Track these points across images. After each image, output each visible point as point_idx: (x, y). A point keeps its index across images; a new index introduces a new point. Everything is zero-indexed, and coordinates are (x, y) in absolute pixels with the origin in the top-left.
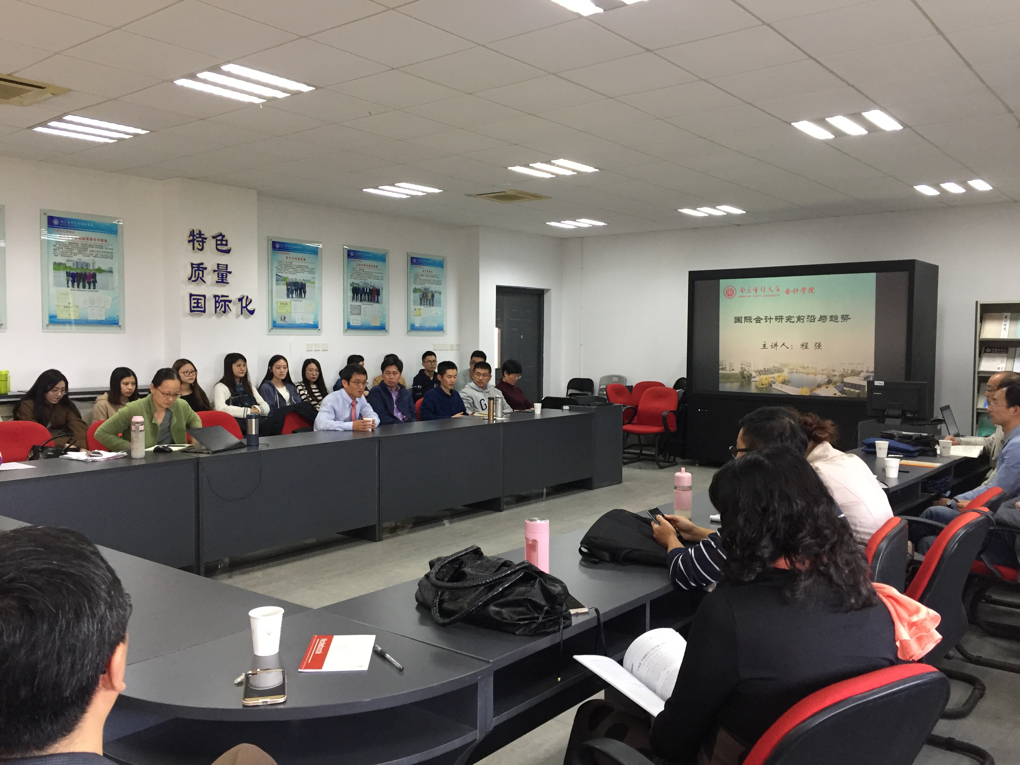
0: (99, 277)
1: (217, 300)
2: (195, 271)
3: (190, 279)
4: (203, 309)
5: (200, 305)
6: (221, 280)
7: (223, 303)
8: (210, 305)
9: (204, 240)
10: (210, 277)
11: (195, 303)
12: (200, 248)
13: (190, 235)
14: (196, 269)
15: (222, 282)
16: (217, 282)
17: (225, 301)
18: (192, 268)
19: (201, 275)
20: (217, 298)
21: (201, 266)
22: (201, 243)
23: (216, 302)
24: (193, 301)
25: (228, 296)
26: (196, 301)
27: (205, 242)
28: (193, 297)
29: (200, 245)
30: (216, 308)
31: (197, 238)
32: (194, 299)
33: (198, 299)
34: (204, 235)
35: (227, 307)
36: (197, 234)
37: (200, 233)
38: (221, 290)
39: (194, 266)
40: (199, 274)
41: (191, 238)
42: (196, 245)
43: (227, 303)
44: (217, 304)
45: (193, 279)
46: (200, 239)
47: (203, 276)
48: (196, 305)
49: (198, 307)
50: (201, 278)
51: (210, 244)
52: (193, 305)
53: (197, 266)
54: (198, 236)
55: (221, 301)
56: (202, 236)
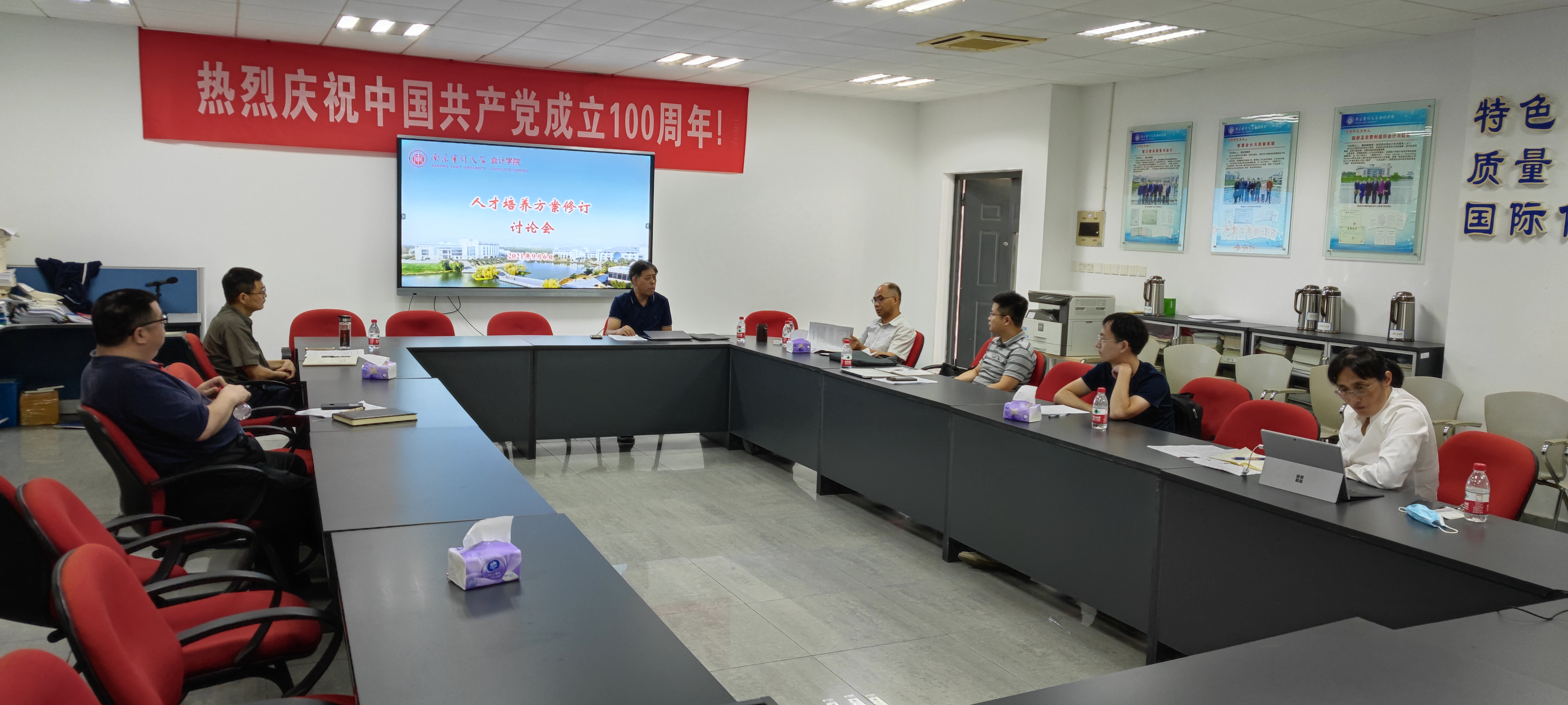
0: (1394, 186)
1: (1516, 212)
2: (1482, 165)
3: (1470, 180)
4: (1488, 228)
5: (1483, 221)
6: (1528, 178)
7: (1528, 217)
8: (1502, 221)
9: (1504, 113)
10: (1509, 173)
11: (1474, 218)
12: (1495, 126)
13: (1480, 109)
14: (1485, 162)
15: (1531, 180)
16: (1521, 181)
17: (1532, 213)
18: (1477, 161)
19: (1491, 172)
20: (1518, 209)
21: (1492, 157)
22: (1497, 120)
23: (1515, 215)
24: (1471, 216)
25: (1538, 205)
26: (1476, 215)
27: (1505, 116)
28: (1471, 209)
29: (1496, 123)
30: (1513, 225)
31: (1491, 111)
32: (1473, 212)
33: (1480, 212)
34: (1504, 104)
35: (1535, 224)
36: (1492, 105)
37: (1498, 103)
38: (1527, 195)
39: (1480, 158)
40: (1488, 169)
41: (1481, 113)
42: (1489, 123)
43: (1535, 216)
44: (1517, 219)
45: (1477, 179)
46: (1497, 113)
47: (1495, 173)
48: (1476, 221)
49: (1479, 224)
50: (1491, 178)
51: (1515, 118)
52: (1470, 221)
53: (1485, 157)
54: (1494, 108)
55: (1525, 213)
56: (1501, 107)
